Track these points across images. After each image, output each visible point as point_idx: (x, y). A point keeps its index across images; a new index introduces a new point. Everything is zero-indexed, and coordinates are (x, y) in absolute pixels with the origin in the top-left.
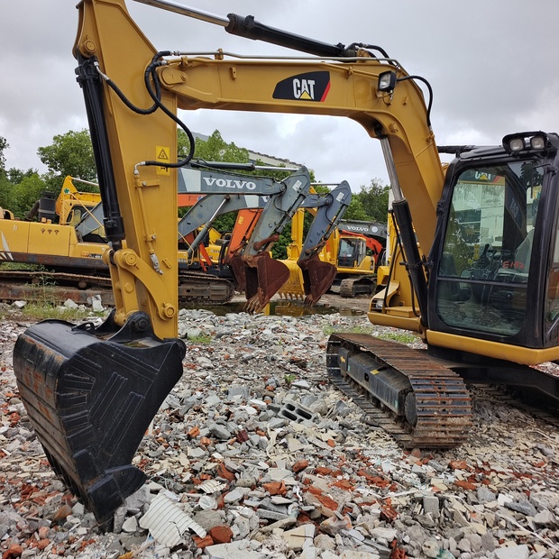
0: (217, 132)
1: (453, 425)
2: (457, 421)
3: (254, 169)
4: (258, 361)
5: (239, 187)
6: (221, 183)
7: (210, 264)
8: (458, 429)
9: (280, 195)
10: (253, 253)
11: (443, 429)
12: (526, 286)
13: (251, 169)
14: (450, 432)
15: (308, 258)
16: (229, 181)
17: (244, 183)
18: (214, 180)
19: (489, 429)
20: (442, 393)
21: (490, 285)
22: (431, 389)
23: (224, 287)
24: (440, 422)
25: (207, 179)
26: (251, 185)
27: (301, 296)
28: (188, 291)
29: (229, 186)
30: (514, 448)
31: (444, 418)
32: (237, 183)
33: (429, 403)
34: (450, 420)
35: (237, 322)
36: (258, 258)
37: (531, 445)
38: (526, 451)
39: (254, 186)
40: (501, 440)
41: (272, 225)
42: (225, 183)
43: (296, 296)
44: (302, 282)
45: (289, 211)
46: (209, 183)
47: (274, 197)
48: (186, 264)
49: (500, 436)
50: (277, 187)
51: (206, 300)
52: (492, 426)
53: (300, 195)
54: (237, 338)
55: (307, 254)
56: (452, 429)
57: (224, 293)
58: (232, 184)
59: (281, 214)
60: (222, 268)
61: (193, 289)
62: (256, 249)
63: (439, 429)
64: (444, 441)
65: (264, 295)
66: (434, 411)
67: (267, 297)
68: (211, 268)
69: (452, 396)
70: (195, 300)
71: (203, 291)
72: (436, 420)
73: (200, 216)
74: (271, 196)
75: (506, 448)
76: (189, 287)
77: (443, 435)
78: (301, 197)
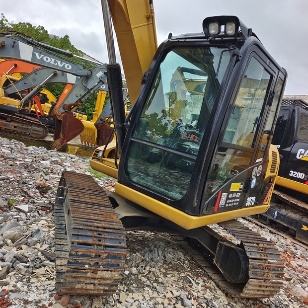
0: (67, 36)
1: (103, 278)
2: (107, 274)
3: (73, 56)
4: (10, 182)
5: (60, 65)
6: (47, 59)
7: (42, 115)
8: (109, 282)
9: (87, 78)
10: (62, 110)
11: (92, 281)
12: (195, 158)
13: (70, 56)
14: (99, 284)
15: (101, 122)
16: (53, 60)
17: (64, 63)
18: (42, 56)
19: (150, 272)
20: (100, 245)
21: (170, 153)
22: (90, 241)
23: (41, 129)
24: (89, 275)
25: (37, 54)
26: (68, 67)
27: (94, 145)
28: (15, 127)
29: (52, 62)
30: (161, 295)
31: (94, 272)
32: (59, 62)
33: (83, 255)
34: (100, 274)
35: (33, 152)
36: (63, 114)
37: (176, 294)
38: (170, 300)
39: (70, 67)
40: (155, 284)
41: (78, 95)
42: (50, 60)
43: (91, 145)
44: (96, 137)
45: (92, 89)
46: (38, 57)
47: (82, 78)
48: (17, 109)
49: (156, 281)
50: (86, 72)
51: (28, 136)
52: (153, 269)
53: (101, 81)
54: (18, 163)
55: (101, 120)
56: (102, 282)
57: (41, 133)
58: (55, 62)
59: (86, 90)
60: (49, 119)
61: (19, 127)
62: (64, 108)
63: (88, 281)
64: (93, 292)
65: (64, 139)
66: (85, 264)
67: (65, 140)
68: (42, 117)
69: (109, 250)
70: (20, 134)
71: (25, 129)
72: (86, 273)
73: (34, 80)
74: (81, 76)
75: (155, 295)
76: (16, 125)
77: (92, 287)
78: (101, 83)
